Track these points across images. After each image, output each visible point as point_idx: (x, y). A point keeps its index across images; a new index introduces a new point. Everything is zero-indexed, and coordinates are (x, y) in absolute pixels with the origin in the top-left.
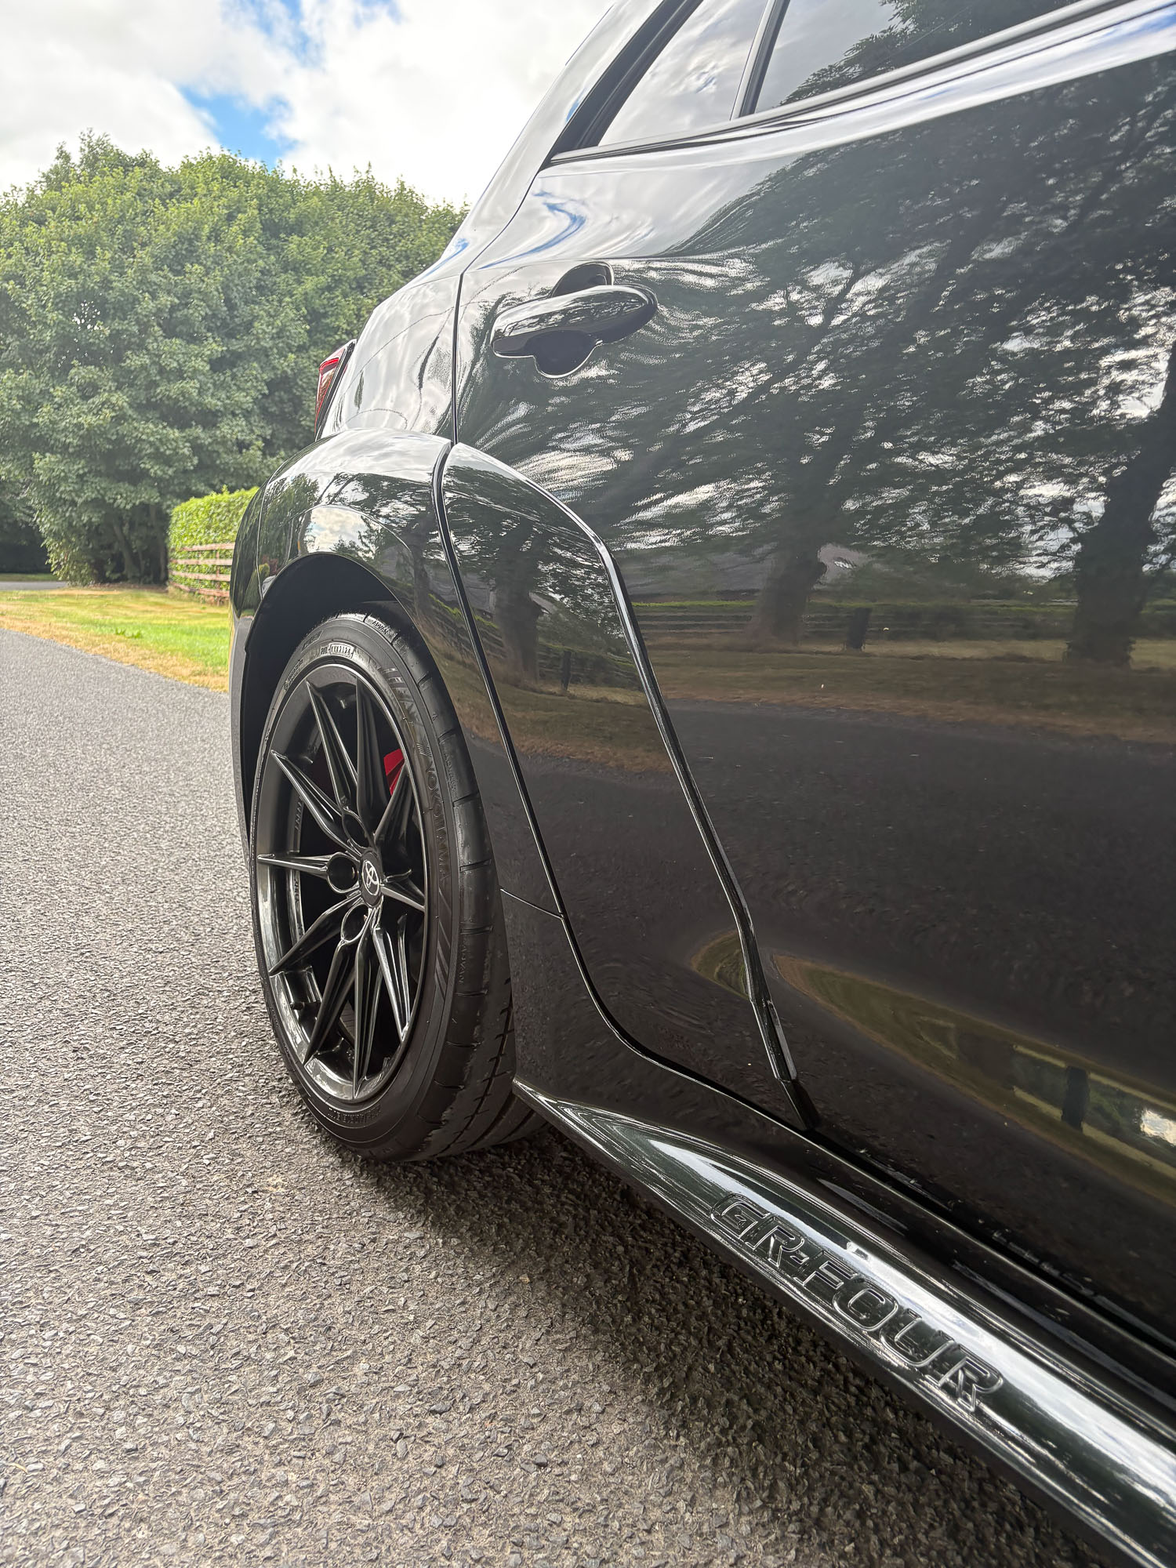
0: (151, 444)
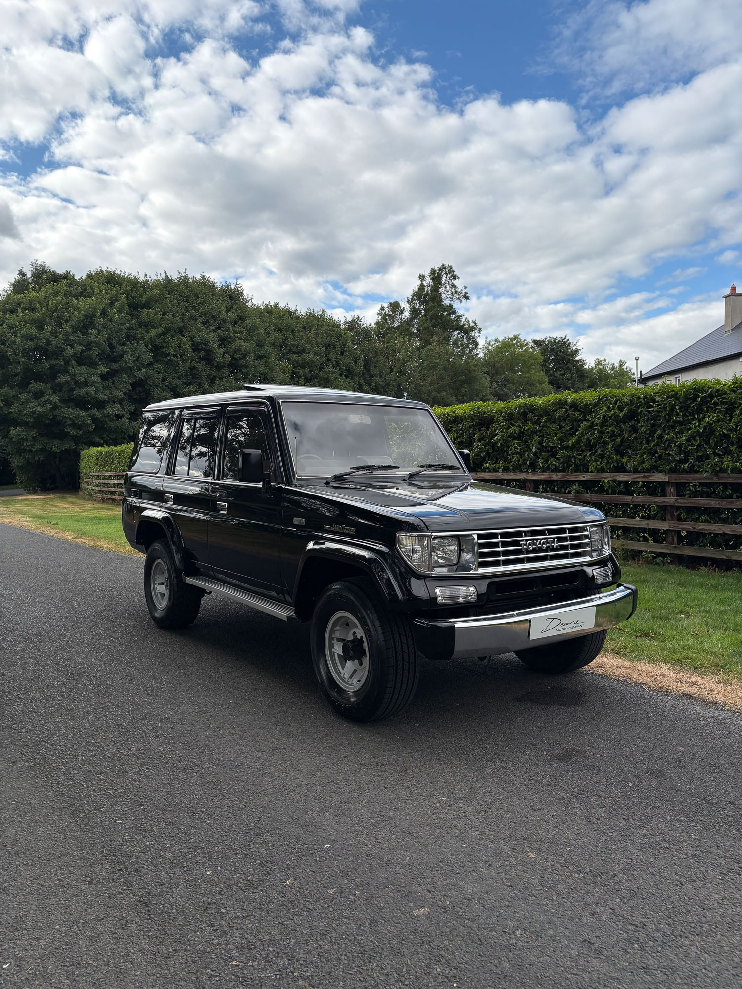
0: (70, 419)
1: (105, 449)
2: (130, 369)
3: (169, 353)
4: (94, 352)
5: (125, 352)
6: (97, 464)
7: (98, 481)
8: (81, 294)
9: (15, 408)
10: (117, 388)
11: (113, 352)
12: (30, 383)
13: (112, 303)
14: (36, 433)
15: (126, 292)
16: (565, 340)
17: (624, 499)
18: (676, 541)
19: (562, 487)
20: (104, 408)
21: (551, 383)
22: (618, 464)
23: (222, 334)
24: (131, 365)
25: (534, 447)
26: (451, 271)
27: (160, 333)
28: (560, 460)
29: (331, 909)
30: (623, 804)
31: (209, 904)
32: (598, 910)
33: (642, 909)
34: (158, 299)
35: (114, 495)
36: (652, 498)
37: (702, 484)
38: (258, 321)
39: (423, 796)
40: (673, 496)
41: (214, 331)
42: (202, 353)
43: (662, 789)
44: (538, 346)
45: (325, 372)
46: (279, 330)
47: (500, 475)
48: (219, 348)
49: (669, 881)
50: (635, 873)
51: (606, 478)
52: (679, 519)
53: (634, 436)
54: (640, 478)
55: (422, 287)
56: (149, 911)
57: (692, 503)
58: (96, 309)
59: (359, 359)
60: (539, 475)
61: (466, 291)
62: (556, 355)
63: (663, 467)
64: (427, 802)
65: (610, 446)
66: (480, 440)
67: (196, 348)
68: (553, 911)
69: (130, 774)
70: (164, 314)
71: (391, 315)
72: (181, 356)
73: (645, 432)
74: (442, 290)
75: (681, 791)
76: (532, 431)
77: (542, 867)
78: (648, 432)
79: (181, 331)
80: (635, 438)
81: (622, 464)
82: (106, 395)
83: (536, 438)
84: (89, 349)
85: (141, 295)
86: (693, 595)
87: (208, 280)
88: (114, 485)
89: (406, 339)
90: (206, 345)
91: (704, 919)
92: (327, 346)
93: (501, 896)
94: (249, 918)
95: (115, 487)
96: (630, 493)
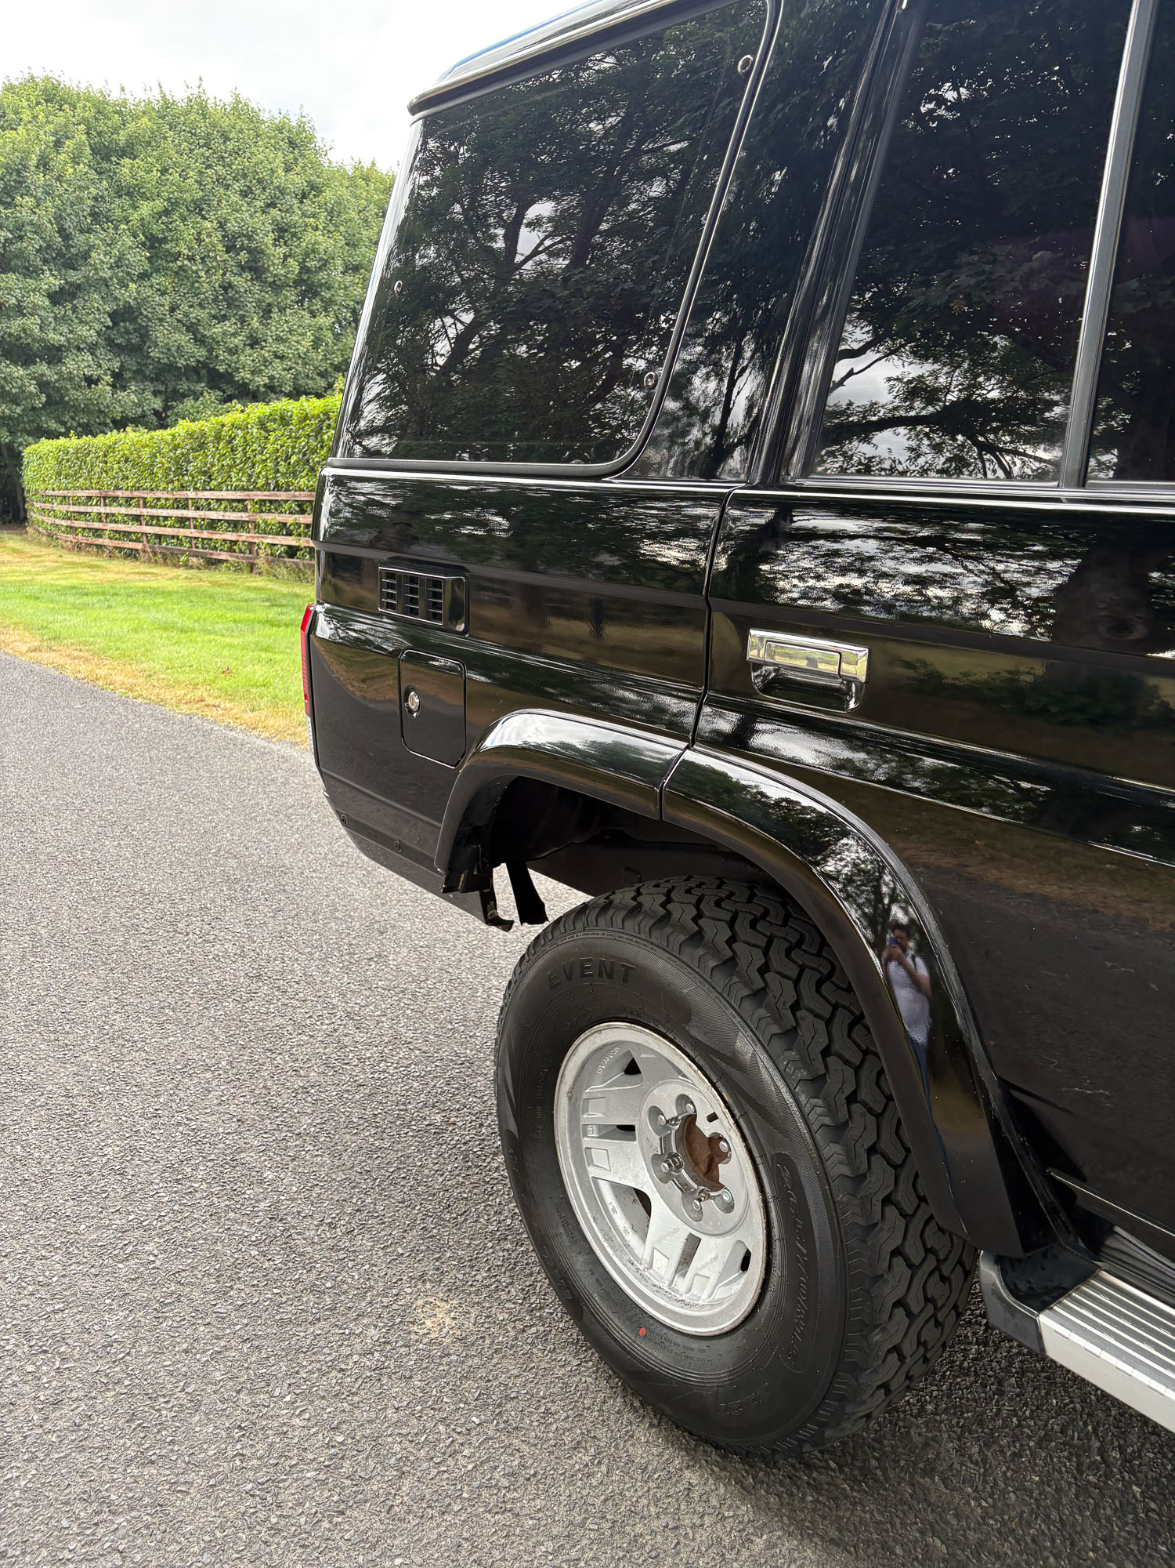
2: (106, 283)
6: (59, 474)
7: (64, 508)
10: (81, 321)
11: (68, 247)
13: (58, 144)
15: (85, 121)
20: (60, 361)
23: (279, 218)
24: (107, 274)
27: (160, 209)
34: (150, 140)
35: (100, 536)
38: (346, 194)
41: (264, 212)
42: (243, 256)
48: (275, 245)
67: (231, 244)
70: (164, 171)
72: (201, 259)
79: (199, 208)
82: (61, 334)
84: (21, 238)
85: (116, 130)
87: (246, 104)
88: (99, 517)
90: (250, 238)
95: (100, 520)
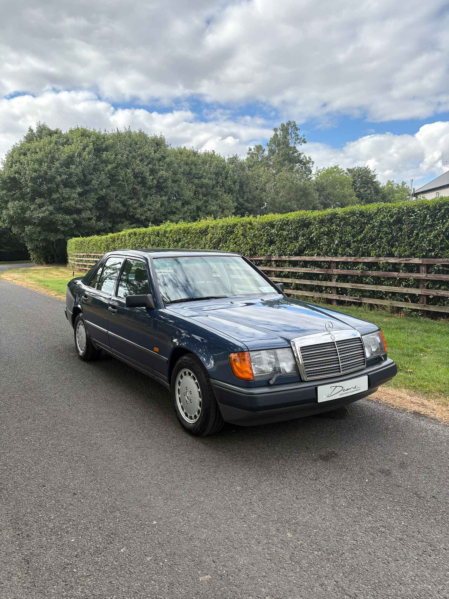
0: (61, 221)
1: (80, 239)
2: (96, 189)
3: (120, 179)
4: (74, 179)
5: (93, 179)
6: (76, 248)
7: (76, 259)
8: (66, 143)
9: (28, 214)
10: (88, 201)
11: (85, 179)
12: (36, 199)
13: (84, 149)
14: (40, 229)
15: (93, 142)
16: (367, 169)
17: (393, 274)
18: (425, 302)
19: (354, 266)
20: (80, 214)
21: (358, 196)
22: (389, 252)
23: (151, 167)
24: (96, 187)
25: (336, 241)
26: (295, 125)
27: (114, 167)
28: (353, 249)
29: (145, 573)
30: (359, 496)
31: (67, 565)
32: (326, 582)
33: (357, 582)
34: (113, 146)
35: (86, 267)
36: (411, 274)
37: (443, 265)
38: (173, 159)
39: (226, 485)
40: (424, 273)
41: (147, 165)
42: (140, 179)
43: (388, 484)
44: (350, 173)
45: (215, 190)
46: (187, 164)
47: (315, 258)
48: (150, 176)
49: (380, 560)
50: (357, 552)
51: (380, 261)
52: (428, 288)
53: (400, 233)
54: (403, 261)
55: (276, 135)
56: (28, 567)
57: (436, 277)
58: (74, 152)
59: (237, 182)
60: (340, 258)
61: (304, 138)
62: (362, 178)
63: (418, 254)
64: (227, 491)
65: (384, 241)
66: (303, 236)
67: (136, 176)
68: (295, 582)
69: (43, 463)
70: (116, 155)
71: (256, 154)
72: (127, 181)
73: (407, 231)
74: (289, 137)
75: (400, 486)
76: (336, 230)
77: (294, 545)
78: (409, 231)
79: (127, 166)
80: (401, 235)
81: (392, 252)
82: (81, 206)
83: (338, 234)
84: (71, 178)
85: (102, 144)
86: (432, 339)
87: (143, 133)
88: (86, 261)
89: (266, 168)
90: (142, 174)
91: (399, 592)
92: (217, 174)
93: (261, 568)
94: (90, 577)
95: (86, 262)
96: (397, 270)
